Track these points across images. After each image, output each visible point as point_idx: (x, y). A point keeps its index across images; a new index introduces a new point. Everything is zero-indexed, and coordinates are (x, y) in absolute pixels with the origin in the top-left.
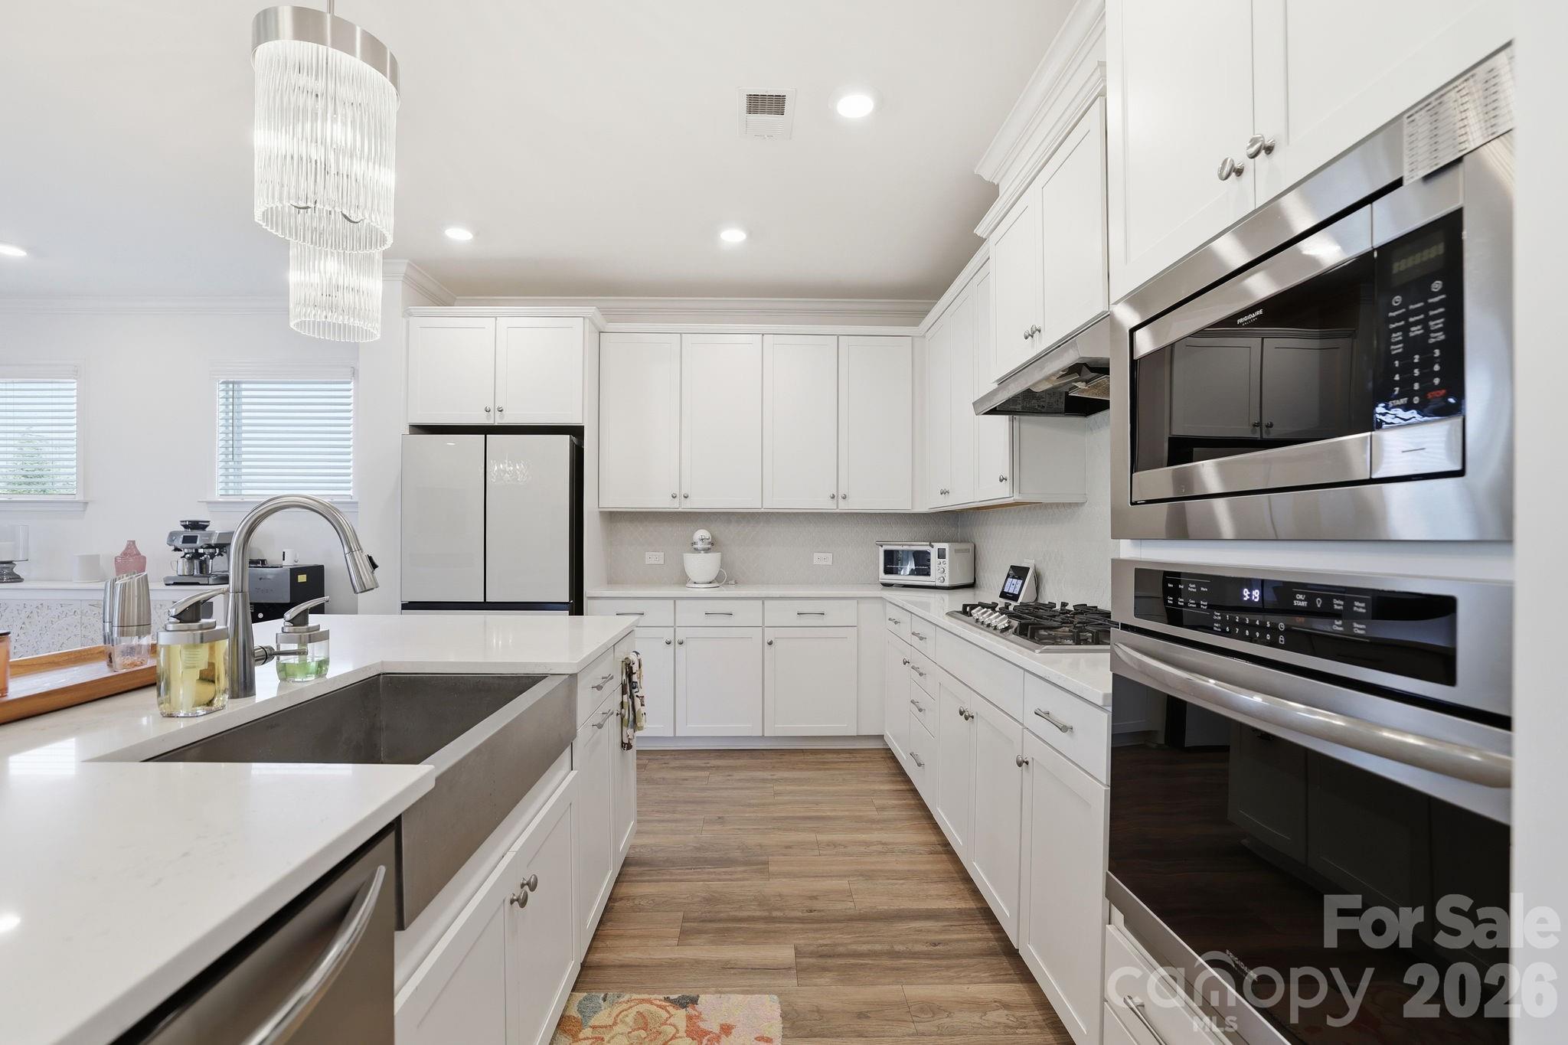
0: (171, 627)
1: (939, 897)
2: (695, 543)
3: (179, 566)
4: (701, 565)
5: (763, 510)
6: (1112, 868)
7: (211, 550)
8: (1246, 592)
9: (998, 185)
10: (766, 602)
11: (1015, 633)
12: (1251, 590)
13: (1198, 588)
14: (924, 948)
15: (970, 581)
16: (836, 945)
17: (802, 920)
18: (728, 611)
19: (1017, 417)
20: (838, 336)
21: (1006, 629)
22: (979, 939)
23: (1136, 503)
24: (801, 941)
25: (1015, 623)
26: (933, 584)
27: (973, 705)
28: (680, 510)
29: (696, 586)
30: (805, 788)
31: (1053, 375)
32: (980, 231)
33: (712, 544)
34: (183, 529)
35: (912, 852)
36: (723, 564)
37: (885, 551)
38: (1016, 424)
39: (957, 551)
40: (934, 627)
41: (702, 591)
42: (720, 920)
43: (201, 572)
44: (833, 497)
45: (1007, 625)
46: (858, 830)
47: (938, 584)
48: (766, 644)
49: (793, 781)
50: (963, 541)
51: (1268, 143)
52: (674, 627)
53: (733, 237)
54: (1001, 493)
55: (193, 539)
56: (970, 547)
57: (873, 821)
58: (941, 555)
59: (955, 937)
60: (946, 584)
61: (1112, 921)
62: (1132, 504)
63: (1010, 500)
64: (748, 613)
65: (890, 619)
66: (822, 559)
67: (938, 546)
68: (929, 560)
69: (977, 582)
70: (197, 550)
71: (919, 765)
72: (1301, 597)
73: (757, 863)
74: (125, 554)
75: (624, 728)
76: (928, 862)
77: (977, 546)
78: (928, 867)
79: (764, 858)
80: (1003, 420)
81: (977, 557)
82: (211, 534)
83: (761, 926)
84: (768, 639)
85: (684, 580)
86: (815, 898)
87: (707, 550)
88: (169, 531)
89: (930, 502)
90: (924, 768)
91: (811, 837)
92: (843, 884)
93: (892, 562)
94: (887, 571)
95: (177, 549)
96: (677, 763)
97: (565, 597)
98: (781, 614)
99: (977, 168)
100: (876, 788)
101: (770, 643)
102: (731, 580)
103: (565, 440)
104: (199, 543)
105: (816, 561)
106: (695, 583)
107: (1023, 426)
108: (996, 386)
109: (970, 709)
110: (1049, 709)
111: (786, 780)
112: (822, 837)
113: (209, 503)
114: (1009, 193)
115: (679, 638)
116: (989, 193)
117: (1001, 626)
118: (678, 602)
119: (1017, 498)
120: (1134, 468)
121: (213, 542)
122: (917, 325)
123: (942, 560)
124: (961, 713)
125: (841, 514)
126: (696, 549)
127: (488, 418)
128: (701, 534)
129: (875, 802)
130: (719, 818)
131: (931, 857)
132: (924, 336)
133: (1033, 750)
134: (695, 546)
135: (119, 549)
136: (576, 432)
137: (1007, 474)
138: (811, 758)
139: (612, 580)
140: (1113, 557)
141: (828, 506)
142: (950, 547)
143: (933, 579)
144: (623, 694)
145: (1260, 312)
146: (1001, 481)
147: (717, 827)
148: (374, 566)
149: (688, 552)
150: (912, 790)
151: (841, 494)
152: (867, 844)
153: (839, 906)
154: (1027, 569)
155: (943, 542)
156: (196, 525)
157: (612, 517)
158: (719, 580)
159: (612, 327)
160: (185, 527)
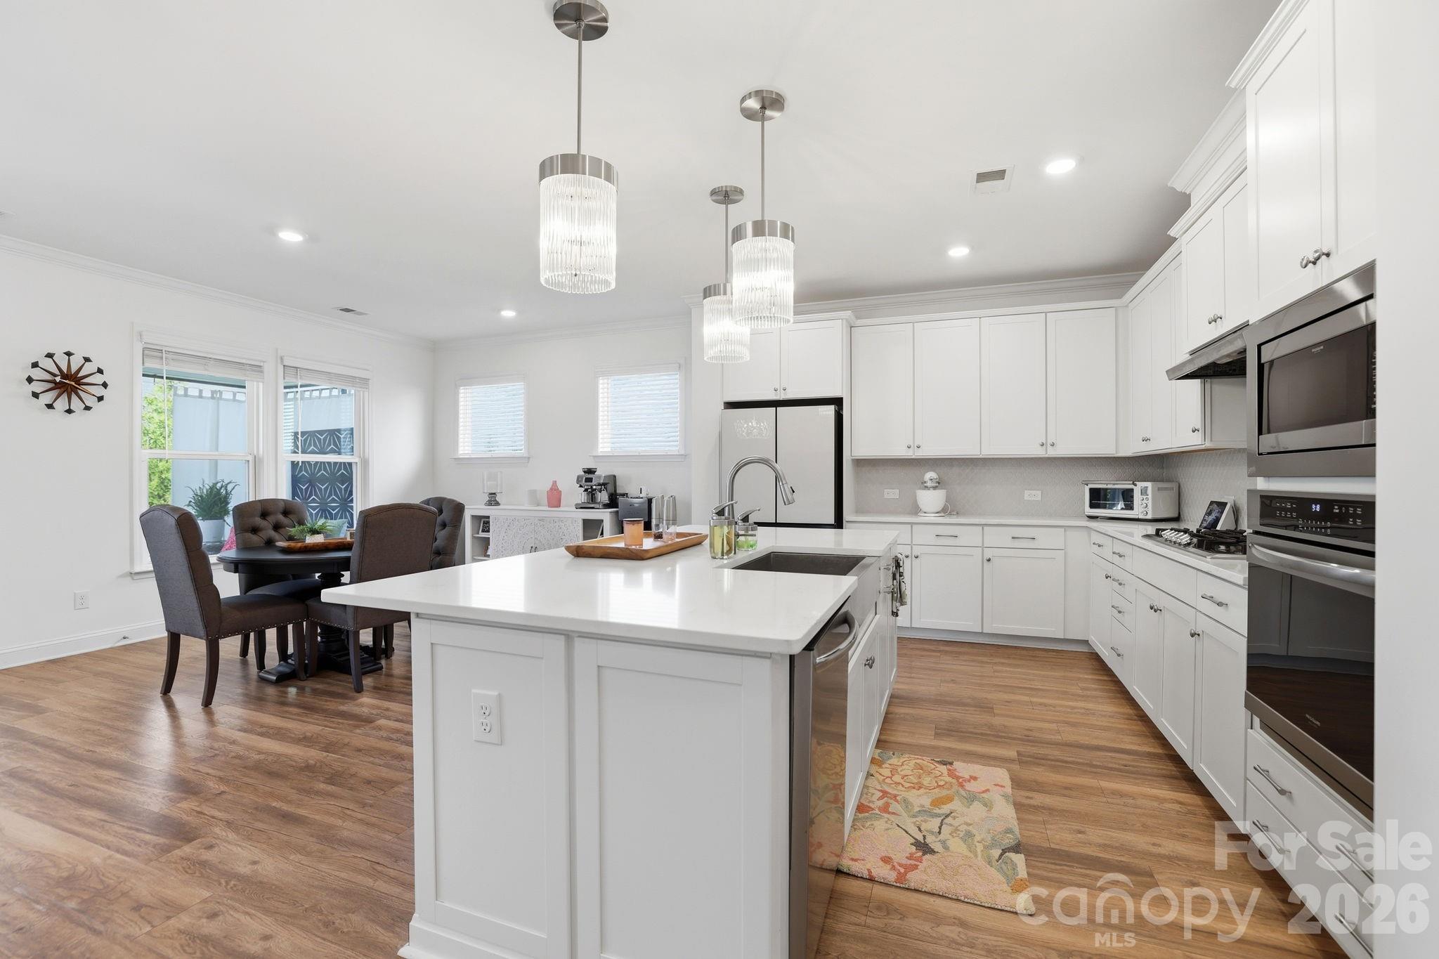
0: (715, 518)
1: (1132, 743)
2: (925, 482)
3: (582, 497)
4: (931, 500)
5: (981, 456)
6: (1248, 688)
7: (600, 487)
8: (1314, 506)
9: (1190, 194)
10: (985, 528)
11: (1195, 547)
12: (1316, 505)
13: (1291, 505)
14: (1117, 766)
15: (1175, 515)
16: (1048, 755)
17: (1019, 739)
18: (955, 534)
19: (1209, 380)
20: (1046, 313)
21: (1189, 544)
22: (1164, 769)
23: (1261, 454)
24: (1021, 749)
25: (1195, 540)
26: (1137, 517)
27: (1163, 600)
28: (913, 457)
29: (926, 515)
30: (1019, 670)
31: (1235, 352)
32: (1172, 232)
33: (939, 483)
34: (583, 473)
35: (1112, 717)
36: (948, 499)
37: (1091, 489)
38: (1208, 386)
39: (1159, 489)
40: (1131, 546)
41: (931, 518)
42: (962, 732)
43: (592, 501)
44: (1042, 445)
45: (1189, 541)
46: (1063, 699)
47: (1141, 517)
48: (985, 561)
49: (1009, 665)
50: (1169, 480)
51: (1325, 251)
52: (911, 545)
53: (959, 252)
54: (1194, 441)
55: (589, 480)
56: (1174, 485)
57: (1079, 696)
58: (1144, 491)
59: (1143, 765)
60: (1149, 517)
61: (1253, 727)
62: (1259, 454)
63: (1203, 447)
64: (970, 536)
65: (1094, 544)
66: (1032, 495)
67: (1141, 485)
68: (1132, 497)
69: (1182, 516)
70: (592, 487)
71: (1119, 655)
72: (1336, 507)
73: (985, 707)
74: (551, 489)
75: (894, 602)
76: (1125, 724)
77: (1182, 486)
78: (1126, 727)
79: (991, 706)
80: (1196, 383)
81: (1182, 494)
82: (599, 477)
83: (992, 738)
84: (987, 557)
85: (916, 510)
86: (1031, 730)
87: (935, 488)
88: (577, 475)
89: (1133, 447)
90: (1122, 658)
91: (1026, 698)
92: (1054, 726)
93: (1098, 498)
94: (1092, 506)
95: (581, 486)
96: (914, 646)
97: (831, 521)
98: (997, 538)
99: (1171, 182)
100: (1081, 676)
101: (989, 560)
102: (953, 511)
103: (830, 410)
104: (594, 483)
105: (1026, 497)
106: (925, 513)
107: (1214, 386)
108: (1187, 357)
109: (1157, 604)
110: (1212, 595)
111: (1003, 664)
112: (1034, 700)
113: (594, 457)
114: (1199, 205)
115: (915, 553)
116: (1181, 203)
117: (1184, 542)
118: (914, 526)
119: (1208, 445)
120: (1260, 433)
121: (602, 481)
122: (1120, 297)
123: (1145, 497)
124: (1152, 608)
125: (1049, 458)
126: (926, 487)
127: (776, 395)
128: (930, 475)
129: (1079, 684)
130: (953, 680)
131: (1127, 722)
132: (1127, 306)
133: (1203, 625)
134: (925, 485)
135: (549, 486)
136: (837, 402)
137: (1199, 425)
138: (1024, 652)
139: (859, 511)
140: (1249, 488)
141: (1040, 452)
142: (1153, 485)
143: (1137, 512)
144: (893, 580)
145: (1322, 347)
146: (1194, 431)
147: (951, 685)
148: (794, 492)
149: (920, 489)
150: (1114, 681)
151: (1050, 442)
152: (1073, 708)
153: (1048, 737)
154: (1225, 504)
155: (1148, 481)
156: (590, 471)
157: (859, 463)
158: (944, 511)
159: (859, 322)
160: (585, 472)
